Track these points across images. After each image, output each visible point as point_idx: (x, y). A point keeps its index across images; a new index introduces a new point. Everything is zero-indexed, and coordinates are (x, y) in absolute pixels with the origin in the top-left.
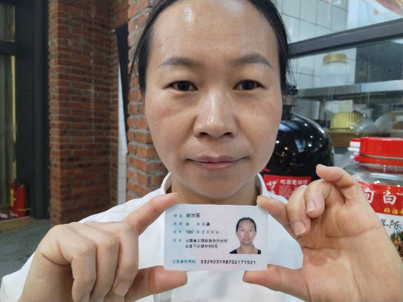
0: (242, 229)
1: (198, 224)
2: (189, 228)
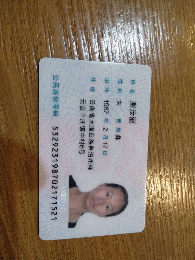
0: (110, 194)
1: (119, 121)
2: (113, 105)
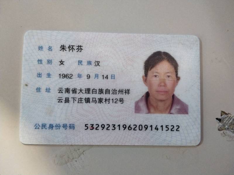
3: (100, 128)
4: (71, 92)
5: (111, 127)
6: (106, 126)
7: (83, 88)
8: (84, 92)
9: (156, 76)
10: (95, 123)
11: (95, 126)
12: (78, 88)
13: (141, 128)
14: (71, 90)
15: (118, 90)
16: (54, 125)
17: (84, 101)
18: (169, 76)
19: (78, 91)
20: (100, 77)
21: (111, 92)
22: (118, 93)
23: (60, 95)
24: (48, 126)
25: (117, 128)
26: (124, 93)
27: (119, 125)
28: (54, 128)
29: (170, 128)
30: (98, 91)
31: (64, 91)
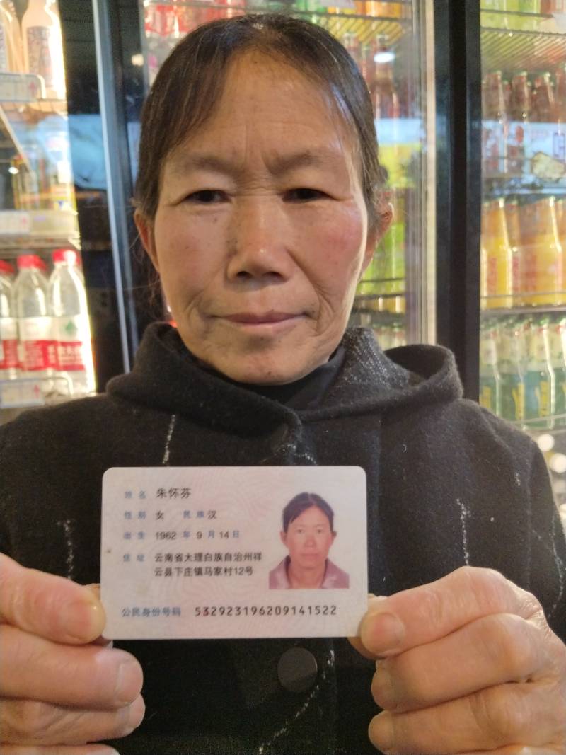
3: (218, 613)
4: (174, 560)
5: (234, 612)
6: (227, 611)
7: (192, 554)
8: (193, 558)
9: (300, 531)
10: (210, 606)
11: (210, 611)
12: (185, 554)
13: (278, 611)
14: (174, 556)
15: (243, 554)
16: (151, 610)
17: (193, 573)
18: (319, 531)
19: (184, 558)
20: (217, 535)
21: (233, 558)
22: (243, 558)
23: (158, 564)
24: (141, 611)
25: (243, 611)
26: (253, 559)
27: (246, 609)
28: (151, 614)
29: (322, 610)
30: (213, 558)
31: (164, 559)
